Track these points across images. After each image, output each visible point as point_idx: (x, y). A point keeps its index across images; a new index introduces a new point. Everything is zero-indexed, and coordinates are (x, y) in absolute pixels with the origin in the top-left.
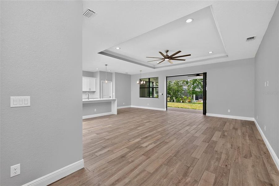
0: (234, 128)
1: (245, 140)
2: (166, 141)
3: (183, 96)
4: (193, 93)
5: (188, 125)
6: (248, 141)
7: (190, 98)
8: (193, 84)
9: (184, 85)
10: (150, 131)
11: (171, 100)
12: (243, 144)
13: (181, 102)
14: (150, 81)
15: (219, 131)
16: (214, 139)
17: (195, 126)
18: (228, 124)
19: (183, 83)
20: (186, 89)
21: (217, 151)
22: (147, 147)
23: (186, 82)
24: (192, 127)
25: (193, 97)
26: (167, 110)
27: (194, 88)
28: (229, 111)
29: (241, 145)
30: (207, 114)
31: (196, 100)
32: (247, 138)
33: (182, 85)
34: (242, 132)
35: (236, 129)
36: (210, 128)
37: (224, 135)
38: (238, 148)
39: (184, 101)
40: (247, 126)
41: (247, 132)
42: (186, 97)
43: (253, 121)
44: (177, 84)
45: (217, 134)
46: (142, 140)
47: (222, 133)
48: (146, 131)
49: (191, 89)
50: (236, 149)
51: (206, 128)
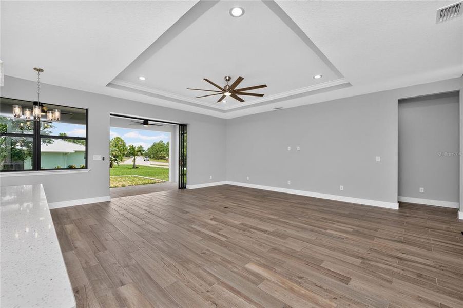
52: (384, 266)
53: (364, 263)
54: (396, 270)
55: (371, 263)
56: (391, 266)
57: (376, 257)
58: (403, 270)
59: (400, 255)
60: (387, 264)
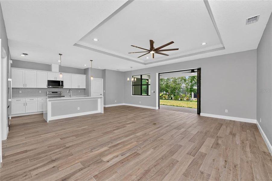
0: (231, 133)
1: (245, 152)
2: (138, 152)
3: (182, 94)
4: (191, 91)
5: (175, 128)
6: (249, 155)
7: (188, 96)
8: (191, 82)
9: (183, 83)
10: (126, 136)
11: (170, 98)
12: (242, 160)
13: (180, 99)
14: (142, 78)
15: (212, 137)
16: (203, 150)
17: (183, 130)
18: (224, 127)
19: (181, 81)
20: (184, 87)
21: (202, 173)
22: (108, 162)
23: (184, 79)
24: (179, 131)
25: (191, 95)
26: (159, 108)
27: (192, 86)
28: (226, 111)
29: (238, 162)
30: (201, 114)
31: (194, 98)
32: (248, 149)
33: (180, 83)
34: (241, 139)
35: (234, 135)
36: (201, 132)
37: (217, 144)
38: (235, 166)
39: (182, 99)
40: (247, 131)
41: (247, 140)
42: (184, 95)
43: (256, 124)
44: (175, 81)
45: (209, 142)
46: (109, 150)
47: (215, 140)
48: (122, 135)
49: (189, 87)
50: (231, 169)
51: (196, 132)
52: (56, 151)
53: (64, 146)
54: (50, 153)
55: (62, 148)
56: (54, 153)
57: (63, 152)
58: (47, 155)
59: (55, 164)
60: (56, 152)
